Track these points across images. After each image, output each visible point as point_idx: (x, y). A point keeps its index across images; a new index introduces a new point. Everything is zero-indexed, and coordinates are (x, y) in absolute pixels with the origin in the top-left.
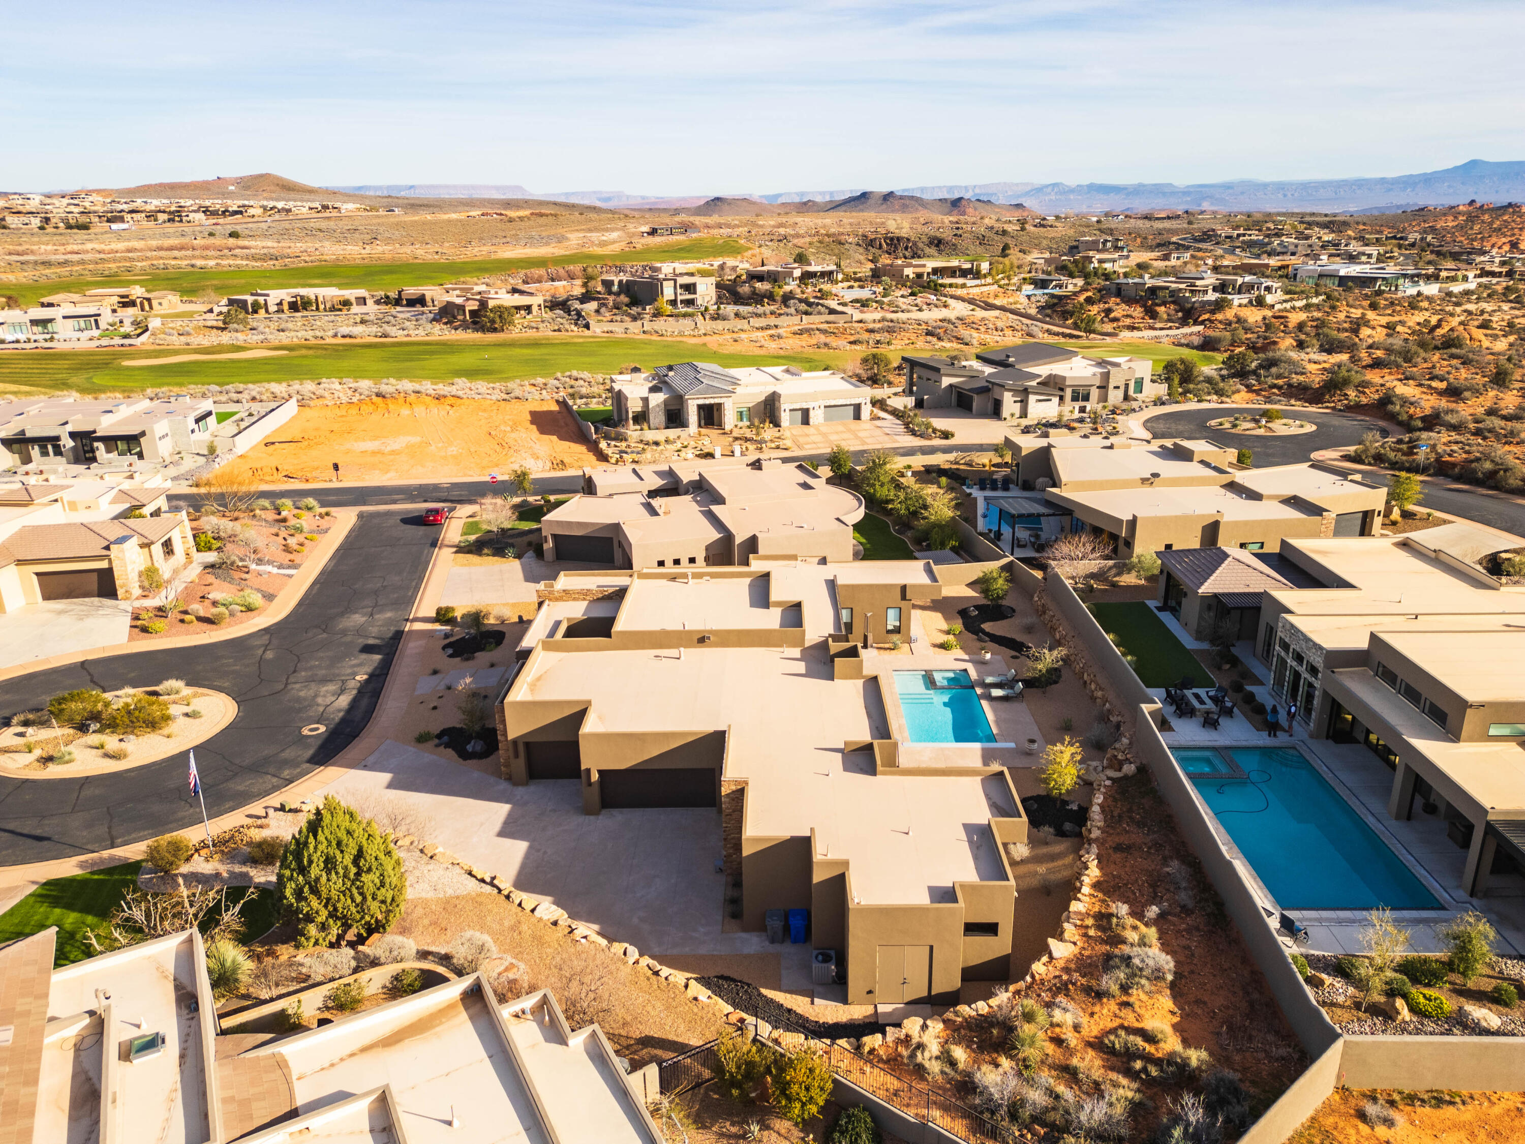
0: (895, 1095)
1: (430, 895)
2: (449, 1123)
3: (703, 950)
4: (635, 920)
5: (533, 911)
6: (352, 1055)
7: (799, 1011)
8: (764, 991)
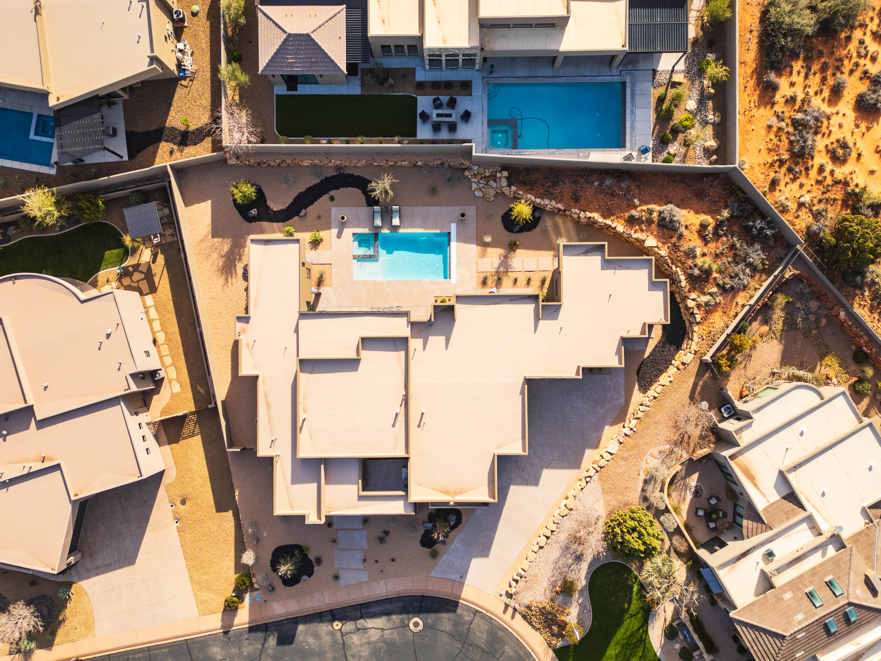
0: (725, 313)
1: (602, 502)
2: (787, 449)
3: (622, 381)
4: (602, 411)
5: (611, 454)
6: (758, 489)
7: (656, 343)
8: (646, 356)
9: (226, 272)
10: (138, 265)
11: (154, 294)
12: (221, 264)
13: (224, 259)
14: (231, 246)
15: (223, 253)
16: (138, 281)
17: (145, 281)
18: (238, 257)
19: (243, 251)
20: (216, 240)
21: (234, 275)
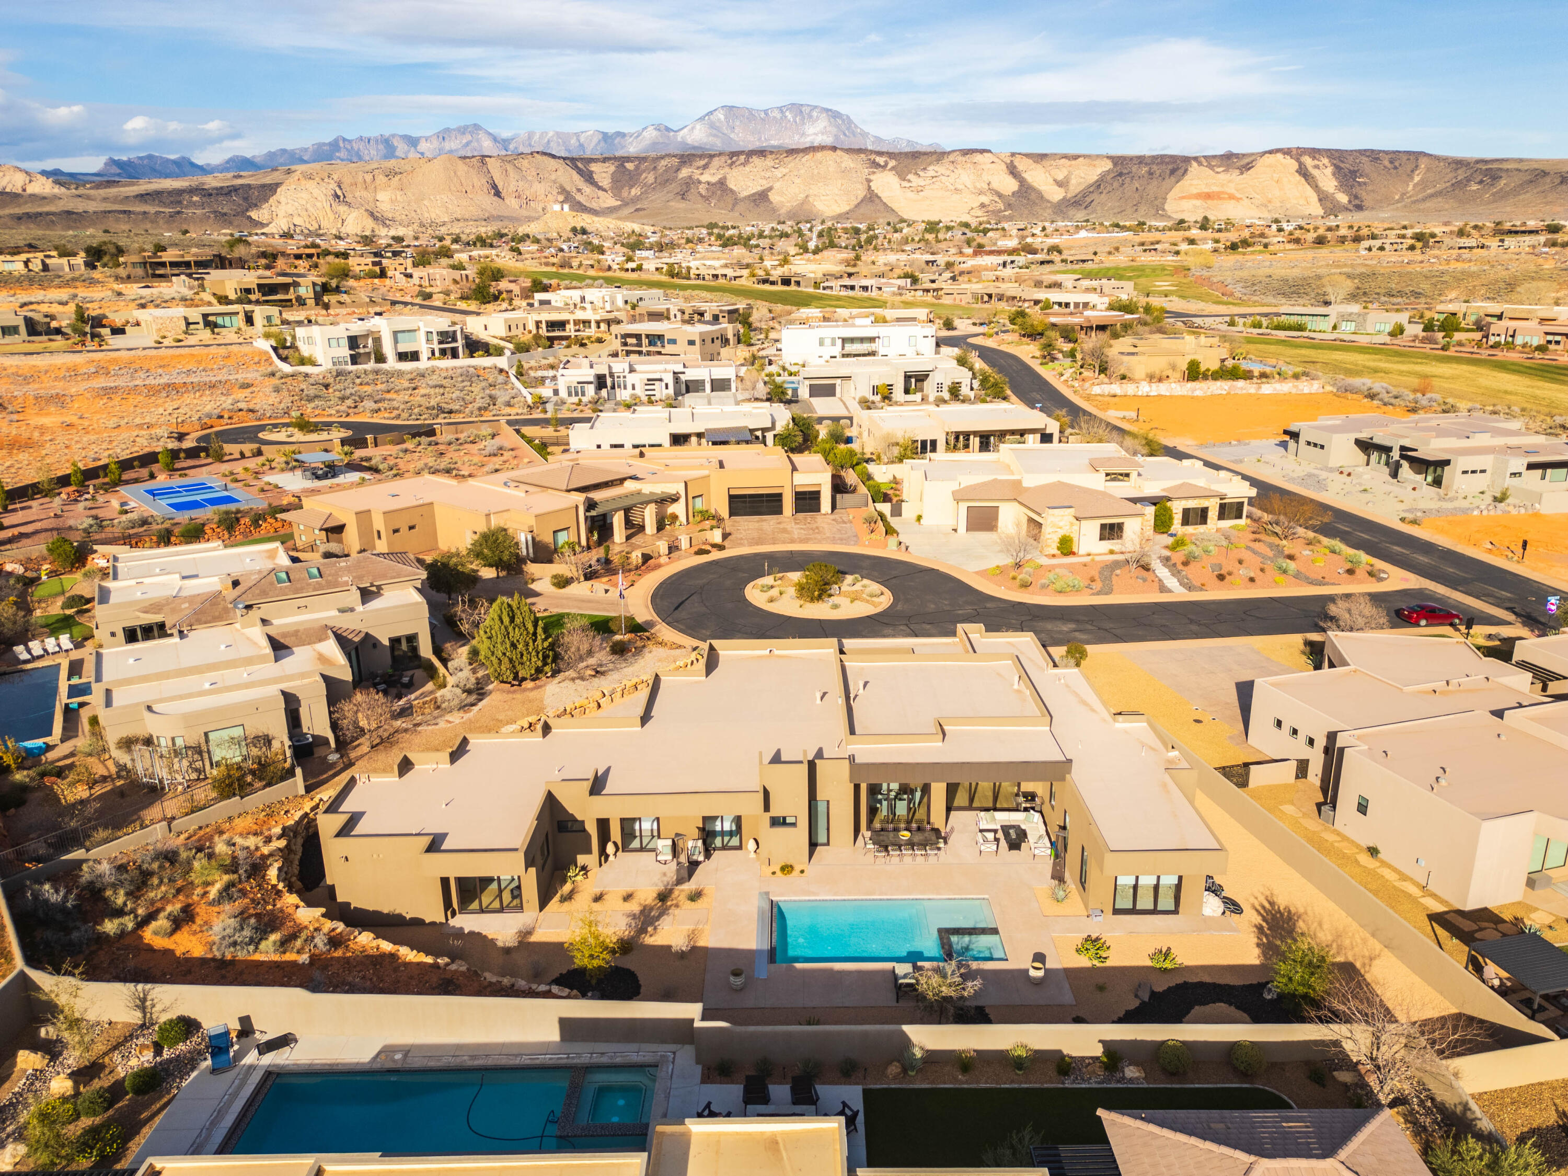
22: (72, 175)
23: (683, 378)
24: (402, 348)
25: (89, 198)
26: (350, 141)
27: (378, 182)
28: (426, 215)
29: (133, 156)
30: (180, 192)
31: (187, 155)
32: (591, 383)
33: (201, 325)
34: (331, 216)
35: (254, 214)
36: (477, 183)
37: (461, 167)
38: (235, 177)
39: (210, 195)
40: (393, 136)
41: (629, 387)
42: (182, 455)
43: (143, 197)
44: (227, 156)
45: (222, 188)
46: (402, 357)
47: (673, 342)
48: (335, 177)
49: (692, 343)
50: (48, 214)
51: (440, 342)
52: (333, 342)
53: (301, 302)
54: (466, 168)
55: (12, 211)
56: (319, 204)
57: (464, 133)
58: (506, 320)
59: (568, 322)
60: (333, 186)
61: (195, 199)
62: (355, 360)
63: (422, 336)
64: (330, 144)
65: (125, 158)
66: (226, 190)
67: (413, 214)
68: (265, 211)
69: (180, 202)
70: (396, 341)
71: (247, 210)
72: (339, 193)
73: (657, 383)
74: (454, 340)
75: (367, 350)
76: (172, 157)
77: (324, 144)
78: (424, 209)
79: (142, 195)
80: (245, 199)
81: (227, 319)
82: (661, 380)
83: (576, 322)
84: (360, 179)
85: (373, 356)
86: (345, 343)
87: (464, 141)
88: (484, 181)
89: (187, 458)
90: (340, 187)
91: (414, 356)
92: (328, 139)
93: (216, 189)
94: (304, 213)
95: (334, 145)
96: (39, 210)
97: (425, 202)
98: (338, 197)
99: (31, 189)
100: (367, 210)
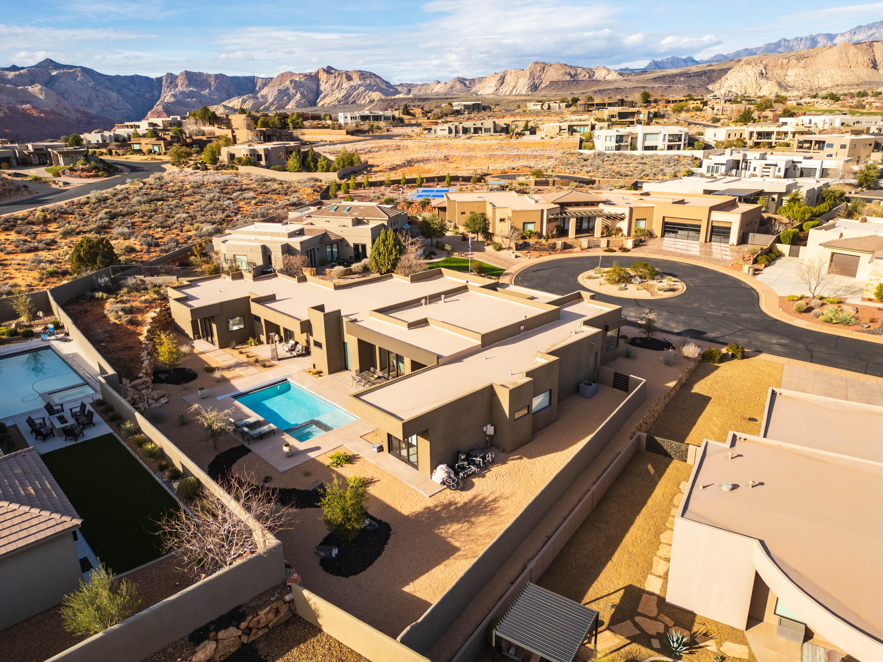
9: (486, 507)
10: (633, 639)
11: (638, 585)
12: (482, 518)
13: (473, 519)
14: (446, 524)
15: (466, 525)
16: (655, 619)
17: (639, 610)
18: (452, 508)
19: (436, 506)
20: (457, 544)
21: (480, 497)
22: (632, 70)
23: (799, 166)
24: (647, 144)
25: (630, 81)
26: (789, 41)
27: (790, 64)
28: (816, 83)
29: (664, 58)
30: (675, 76)
31: (691, 56)
32: (724, 164)
33: (567, 131)
34: (755, 86)
35: (710, 87)
36: (860, 59)
37: (853, 50)
38: (708, 66)
39: (691, 76)
40: (818, 35)
41: (752, 169)
42: (461, 179)
43: (655, 79)
44: (713, 55)
45: (698, 72)
46: (646, 148)
47: (831, 146)
48: (764, 62)
49: (843, 147)
50: (608, 90)
51: (669, 141)
52: (608, 138)
53: (639, 122)
54: (855, 51)
55: (593, 89)
56: (749, 79)
57: (871, 28)
58: (727, 131)
59: (772, 133)
60: (762, 67)
61: (682, 79)
62: (618, 148)
63: (661, 137)
64: (775, 44)
65: (660, 60)
66: (700, 73)
67: (808, 83)
68: (717, 85)
69: (673, 81)
70: (644, 140)
71: (708, 84)
72: (764, 72)
73: (772, 167)
74: (680, 140)
75: (626, 144)
76: (684, 57)
77: (772, 44)
78: (816, 79)
79: (655, 78)
80: (709, 78)
81: (582, 128)
82: (776, 165)
83: (779, 133)
84: (780, 62)
85: (629, 147)
86: (614, 139)
87: (870, 33)
88: (866, 58)
89: (462, 181)
90: (765, 68)
91: (655, 148)
92: (775, 40)
93: (695, 73)
94: (739, 85)
95: (778, 44)
96: (605, 88)
97: (819, 75)
98: (762, 74)
99: (609, 78)
100: (777, 81)
